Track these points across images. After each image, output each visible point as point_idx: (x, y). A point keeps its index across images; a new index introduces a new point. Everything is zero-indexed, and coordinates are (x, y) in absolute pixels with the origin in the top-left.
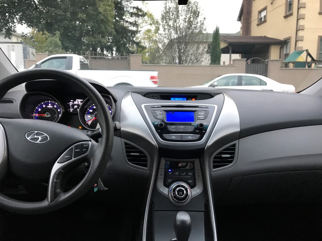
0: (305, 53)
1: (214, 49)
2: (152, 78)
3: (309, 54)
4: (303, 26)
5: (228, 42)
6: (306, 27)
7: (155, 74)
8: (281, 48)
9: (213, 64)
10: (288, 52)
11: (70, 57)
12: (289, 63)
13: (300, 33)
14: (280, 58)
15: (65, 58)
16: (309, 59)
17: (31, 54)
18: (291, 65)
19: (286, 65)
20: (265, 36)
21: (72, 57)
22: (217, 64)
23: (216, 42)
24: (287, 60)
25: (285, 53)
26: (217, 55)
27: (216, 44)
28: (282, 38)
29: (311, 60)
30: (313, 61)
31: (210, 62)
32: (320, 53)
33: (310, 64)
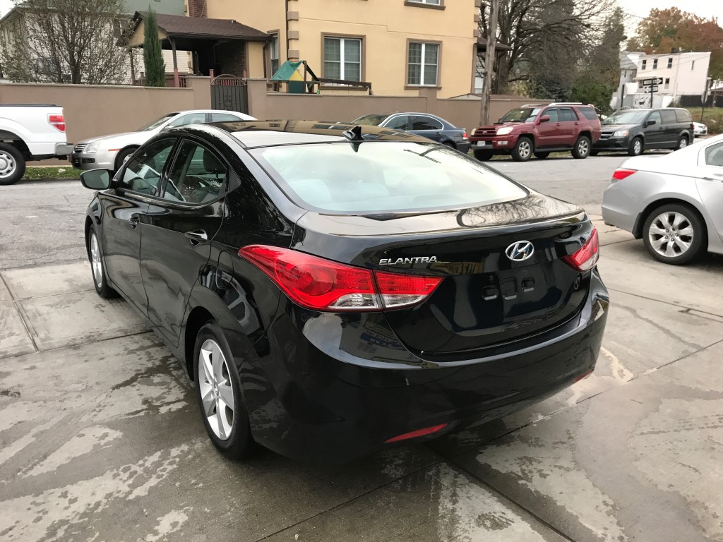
0: (302, 67)
1: (150, 55)
2: (53, 119)
3: (308, 69)
4: (297, 13)
5: (168, 33)
6: (300, 16)
7: (58, 111)
8: (265, 48)
10: (277, 58)
12: (280, 81)
13: (294, 26)
14: (265, 77)
16: (309, 78)
18: (284, 87)
19: (277, 86)
20: (235, 21)
23: (153, 42)
24: (276, 78)
25: (271, 59)
26: (157, 68)
27: (153, 45)
28: (265, 29)
29: (313, 80)
30: (315, 81)
32: (325, 63)
33: (311, 85)
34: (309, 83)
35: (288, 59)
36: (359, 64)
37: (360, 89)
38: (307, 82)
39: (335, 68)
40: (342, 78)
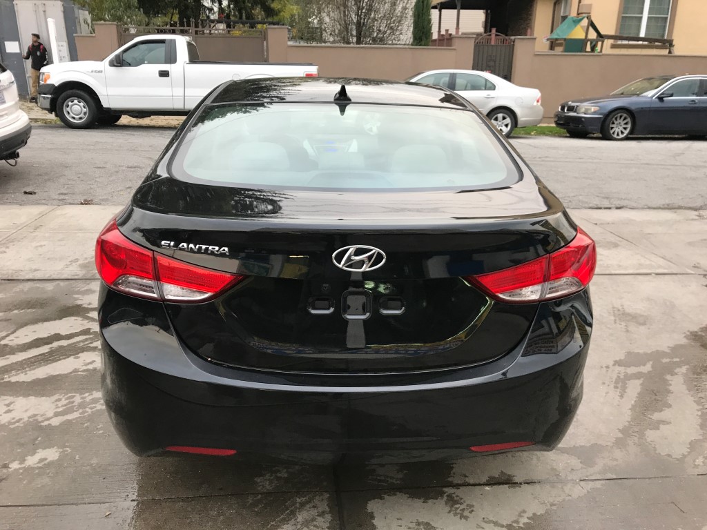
0: (585, 22)
3: (592, 25)
8: (557, 4)
9: (416, 45)
10: (567, 14)
11: (171, 40)
12: (557, 40)
15: (162, 41)
16: (592, 35)
17: (82, 22)
19: (553, 44)
21: (174, 41)
22: (425, 45)
24: (554, 36)
25: (562, 14)
26: (424, 28)
27: (423, 5)
29: (597, 37)
30: (599, 38)
31: (412, 40)
32: (623, 17)
33: (594, 43)
34: (592, 41)
35: (578, 14)
36: (667, 18)
37: (657, 47)
38: (589, 40)
39: (635, 22)
40: (642, 35)
